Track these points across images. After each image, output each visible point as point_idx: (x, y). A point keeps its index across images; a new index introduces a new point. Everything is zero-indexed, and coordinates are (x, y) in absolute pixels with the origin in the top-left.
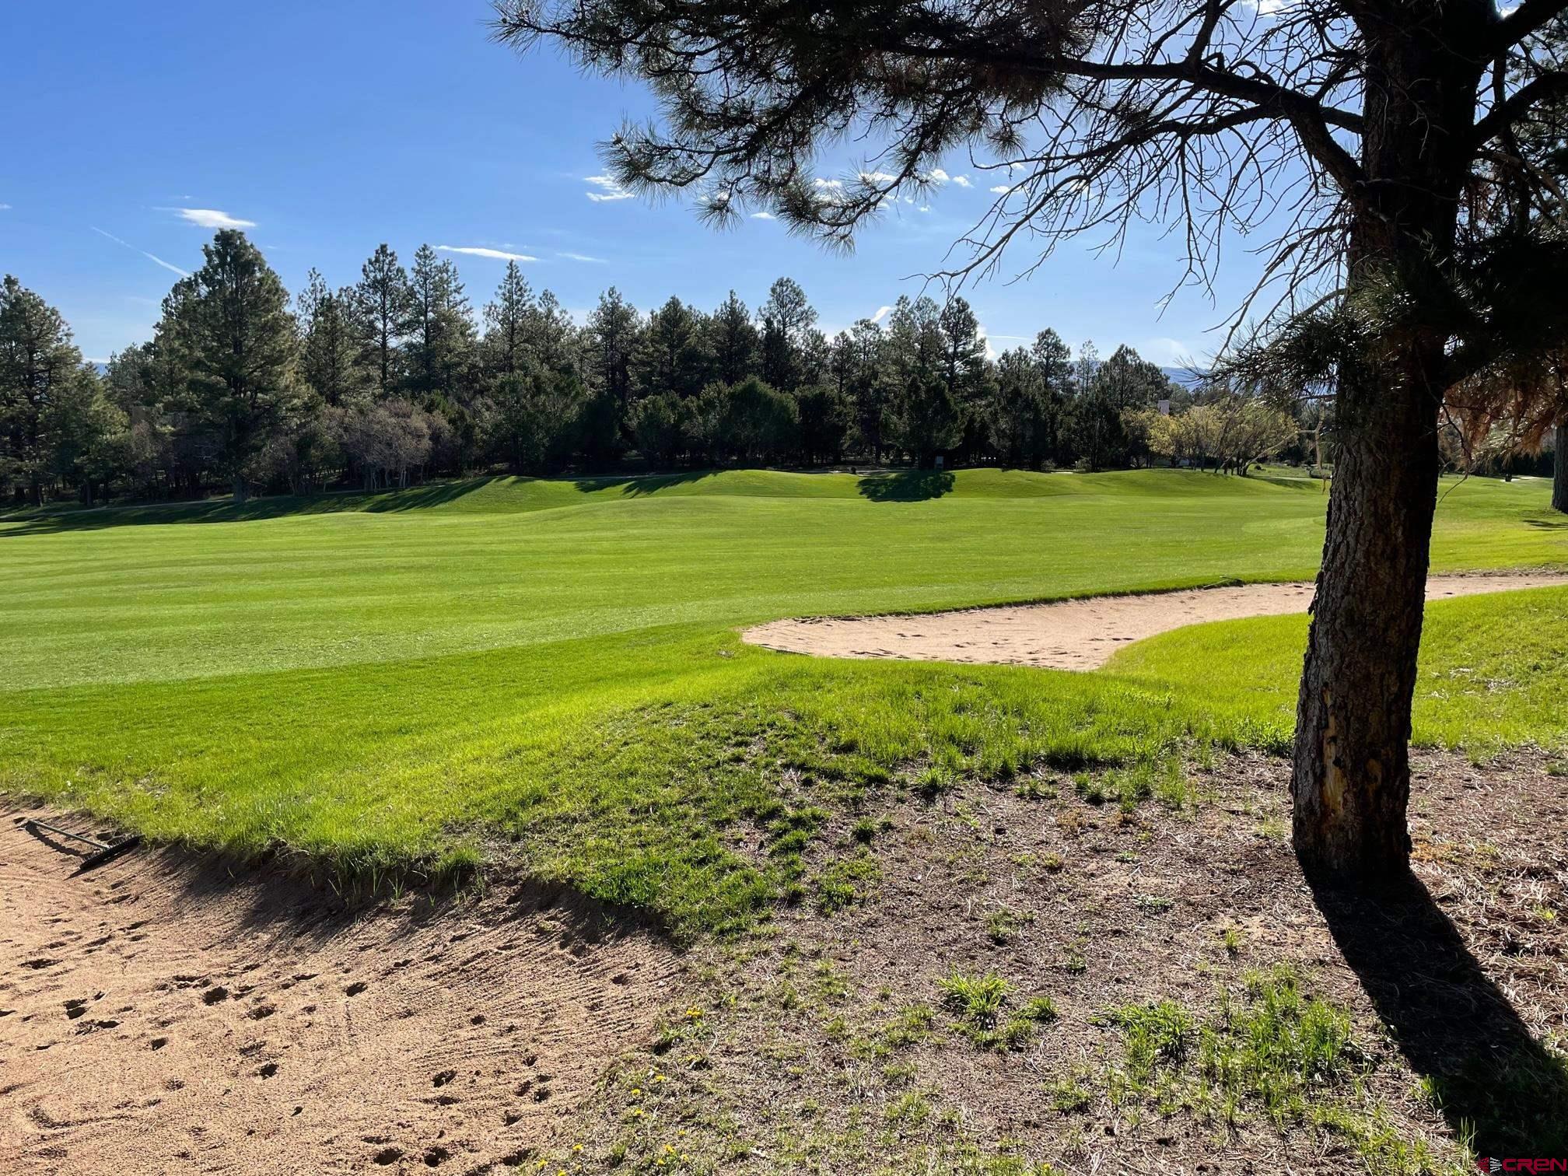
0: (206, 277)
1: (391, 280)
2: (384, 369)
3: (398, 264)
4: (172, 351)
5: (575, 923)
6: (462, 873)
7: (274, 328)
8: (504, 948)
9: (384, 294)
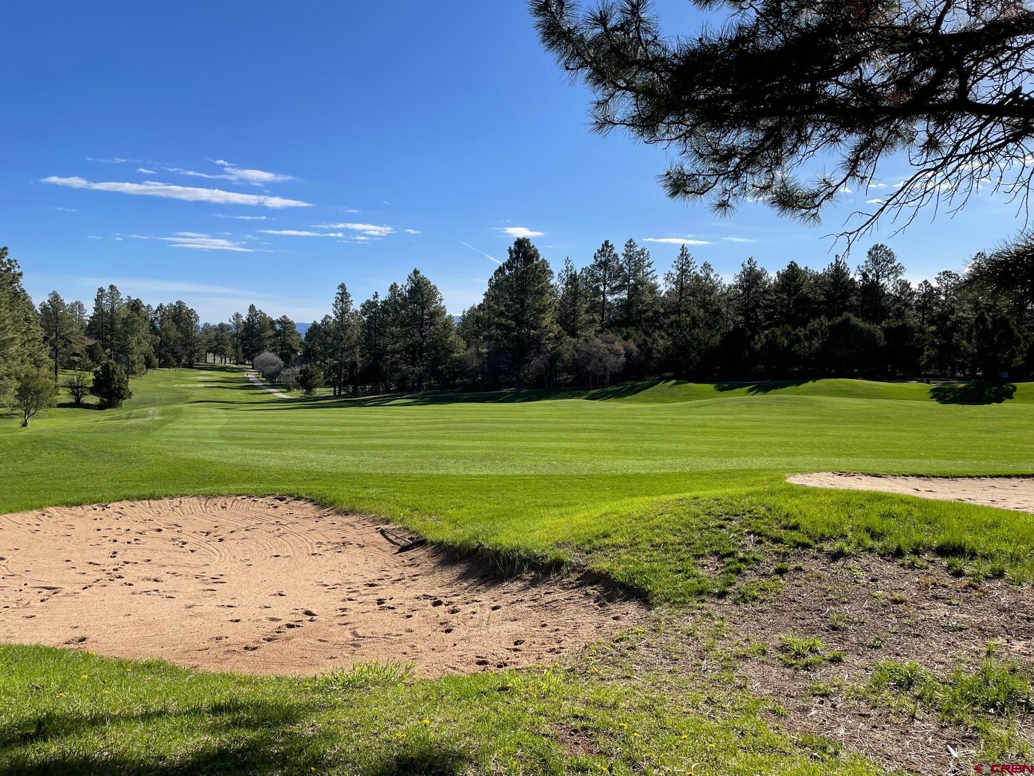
0: (509, 265)
1: (610, 262)
2: (602, 315)
3: (614, 252)
4: (489, 307)
5: (604, 592)
6: (558, 565)
7: (541, 293)
8: (567, 599)
9: (605, 270)
